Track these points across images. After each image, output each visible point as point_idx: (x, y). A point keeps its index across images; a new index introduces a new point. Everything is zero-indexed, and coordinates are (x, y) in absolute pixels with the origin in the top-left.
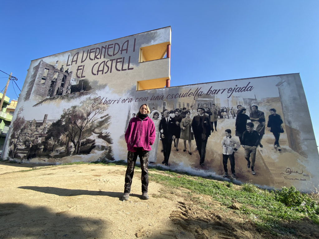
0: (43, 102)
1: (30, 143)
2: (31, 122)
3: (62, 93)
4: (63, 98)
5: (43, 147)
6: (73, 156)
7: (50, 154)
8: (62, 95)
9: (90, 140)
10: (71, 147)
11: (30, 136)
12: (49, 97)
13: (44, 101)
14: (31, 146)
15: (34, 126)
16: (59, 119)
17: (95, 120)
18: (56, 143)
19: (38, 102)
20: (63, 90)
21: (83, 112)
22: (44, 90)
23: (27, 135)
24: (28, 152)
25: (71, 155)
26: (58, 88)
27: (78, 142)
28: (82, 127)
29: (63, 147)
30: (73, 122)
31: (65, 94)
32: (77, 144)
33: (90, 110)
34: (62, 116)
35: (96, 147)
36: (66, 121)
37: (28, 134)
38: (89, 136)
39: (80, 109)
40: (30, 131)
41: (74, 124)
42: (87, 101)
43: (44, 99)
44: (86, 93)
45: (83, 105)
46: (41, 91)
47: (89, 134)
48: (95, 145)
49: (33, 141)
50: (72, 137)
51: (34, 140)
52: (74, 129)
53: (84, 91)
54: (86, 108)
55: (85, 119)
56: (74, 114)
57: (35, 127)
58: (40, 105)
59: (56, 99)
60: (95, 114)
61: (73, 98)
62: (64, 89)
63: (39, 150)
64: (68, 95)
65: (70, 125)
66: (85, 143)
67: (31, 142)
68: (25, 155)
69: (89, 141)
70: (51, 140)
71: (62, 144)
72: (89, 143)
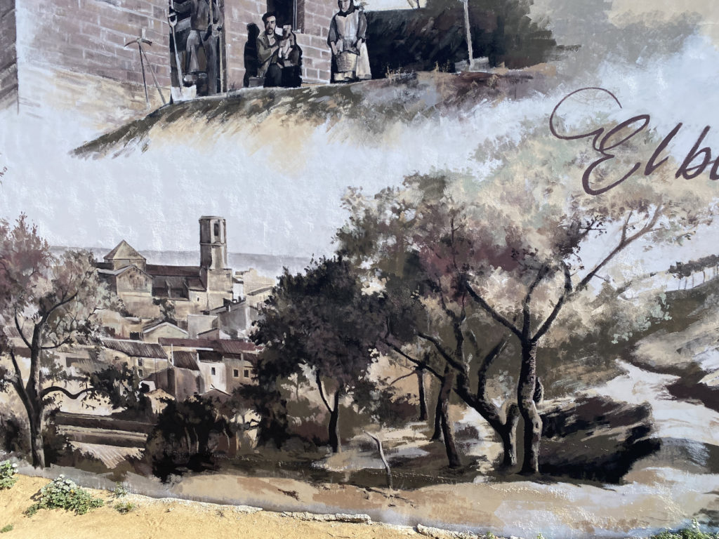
0: (155, 130)
1: (146, 388)
2: (100, 258)
3: (298, 70)
4: (316, 111)
5: (258, 418)
6: (496, 487)
7: (323, 459)
8: (298, 82)
9: (612, 406)
10: (472, 432)
11: (128, 348)
12: (189, 94)
13: (154, 117)
14: (157, 407)
15: (138, 286)
16: (331, 256)
17: (628, 285)
18: (347, 401)
19: (112, 128)
20: (296, 48)
21: (518, 220)
22: (126, 37)
23: (101, 337)
24: (149, 439)
25: (479, 479)
26: (253, 29)
27: (519, 409)
28: (527, 318)
29: (408, 431)
30: (446, 281)
31: (328, 83)
32: (516, 421)
33: (574, 207)
34: (342, 235)
35: (664, 451)
36: (384, 271)
37: (110, 332)
38: (600, 382)
39: (490, 200)
40: (117, 316)
41: (455, 297)
42: (536, 145)
43: (151, 107)
44: (513, 80)
45: (502, 174)
46: (102, 39)
47: (592, 366)
48: (654, 436)
49: (165, 380)
50: (461, 380)
51: (170, 373)
52: (464, 328)
53: (493, 63)
54: (538, 192)
55: (545, 271)
56: (446, 230)
57: (148, 296)
58: (135, 145)
59: (255, 110)
60: (624, 243)
61: (410, 117)
62: (302, 40)
63: (232, 435)
64: (356, 88)
65: (431, 303)
66: (571, 420)
67: (152, 385)
68: (135, 452)
69: (597, 411)
70: (302, 379)
71: (395, 413)
72: (601, 421)
